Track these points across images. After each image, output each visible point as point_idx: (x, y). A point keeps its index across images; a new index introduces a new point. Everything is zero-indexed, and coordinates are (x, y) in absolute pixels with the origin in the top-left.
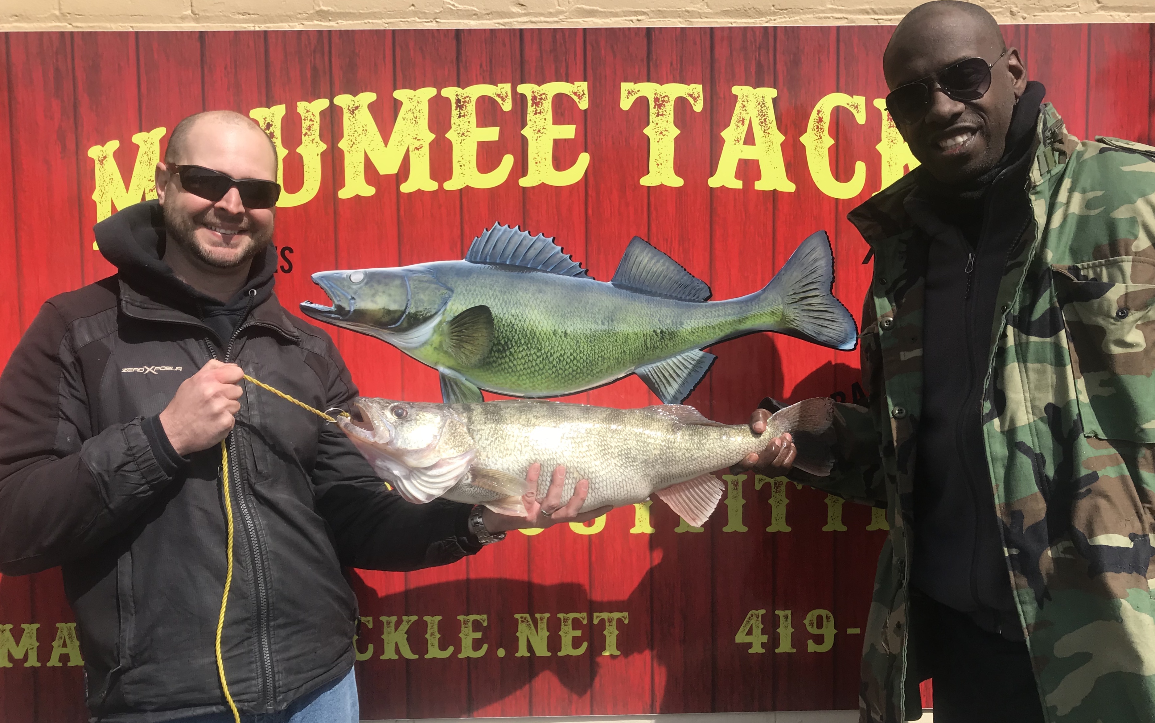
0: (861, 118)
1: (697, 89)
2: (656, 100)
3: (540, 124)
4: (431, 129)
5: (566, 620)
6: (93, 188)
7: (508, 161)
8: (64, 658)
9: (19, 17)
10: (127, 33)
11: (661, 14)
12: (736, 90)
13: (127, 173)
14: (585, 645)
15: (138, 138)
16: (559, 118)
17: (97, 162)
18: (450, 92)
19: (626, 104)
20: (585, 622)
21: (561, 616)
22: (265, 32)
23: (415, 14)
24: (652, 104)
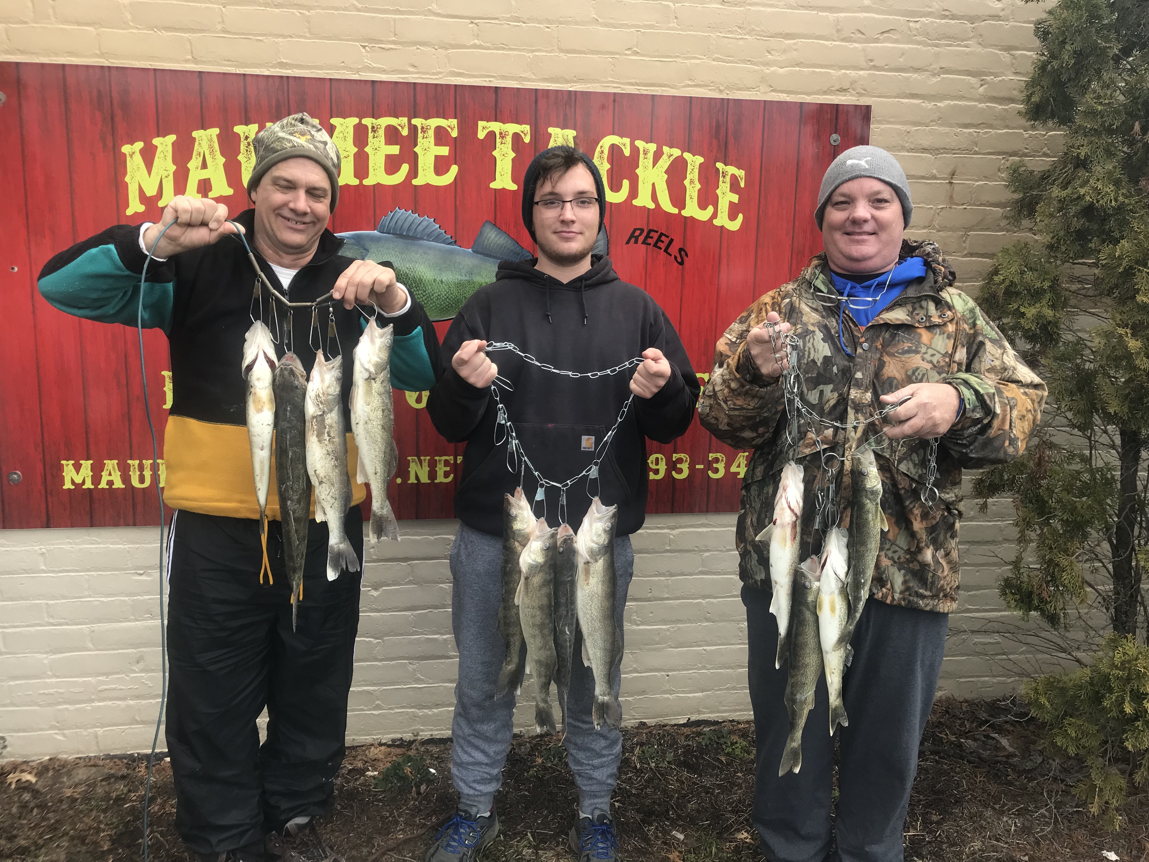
0: (627, 152)
1: (527, 128)
2: (501, 133)
3: (426, 145)
4: (355, 145)
5: (440, 461)
6: (125, 173)
7: (405, 168)
8: (110, 483)
9: (71, 54)
10: (148, 69)
11: (504, 78)
12: (551, 130)
13: (149, 163)
14: (452, 476)
15: (156, 141)
16: (439, 142)
17: (128, 156)
18: (368, 121)
19: (481, 135)
20: (452, 462)
21: (437, 458)
22: (244, 75)
23: (344, 68)
24: (498, 136)
